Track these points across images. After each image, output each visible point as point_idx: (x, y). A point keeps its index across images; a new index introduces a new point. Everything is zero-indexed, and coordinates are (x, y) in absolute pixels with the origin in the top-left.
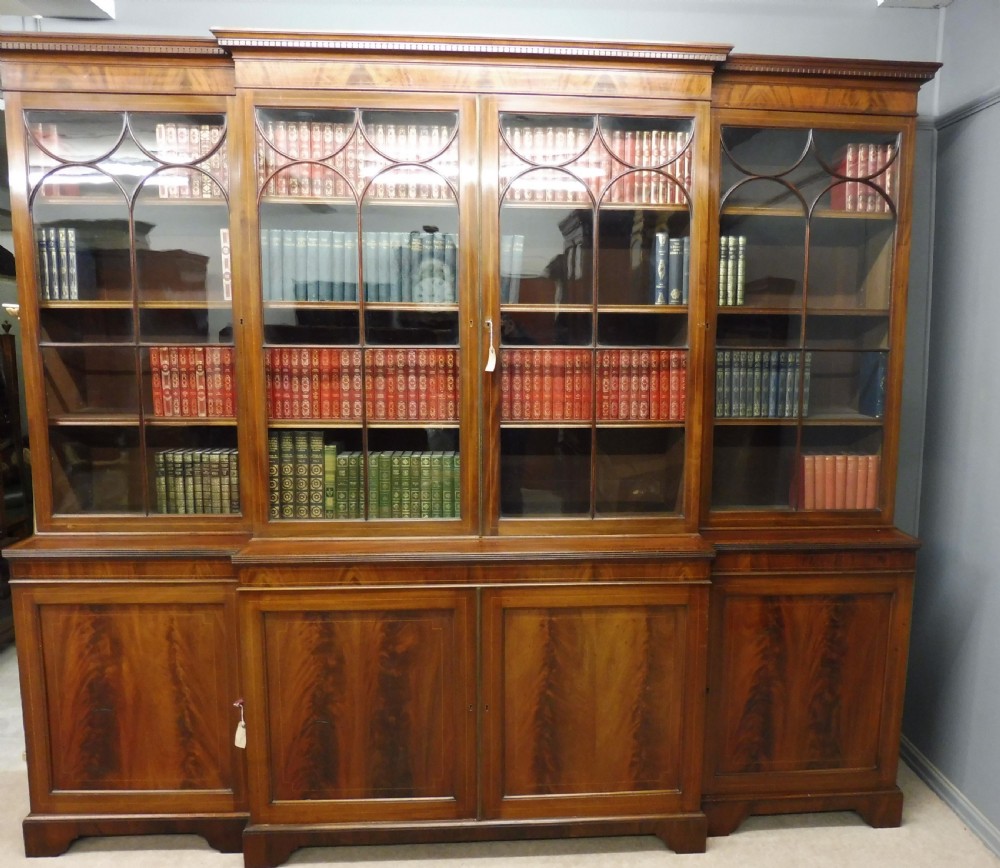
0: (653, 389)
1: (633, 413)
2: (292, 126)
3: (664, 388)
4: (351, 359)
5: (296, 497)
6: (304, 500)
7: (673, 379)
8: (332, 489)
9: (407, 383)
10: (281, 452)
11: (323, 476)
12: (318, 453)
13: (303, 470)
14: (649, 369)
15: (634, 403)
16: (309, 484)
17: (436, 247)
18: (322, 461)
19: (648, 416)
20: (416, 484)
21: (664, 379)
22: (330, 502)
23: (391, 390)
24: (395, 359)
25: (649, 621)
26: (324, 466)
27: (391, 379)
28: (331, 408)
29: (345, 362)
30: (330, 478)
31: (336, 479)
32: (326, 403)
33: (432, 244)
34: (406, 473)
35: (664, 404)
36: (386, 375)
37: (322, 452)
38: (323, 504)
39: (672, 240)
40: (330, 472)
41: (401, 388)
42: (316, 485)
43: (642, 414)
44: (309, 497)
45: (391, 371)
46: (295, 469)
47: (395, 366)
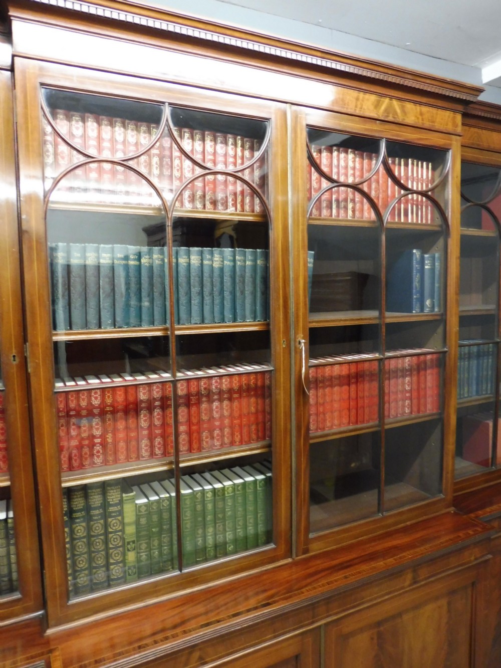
0: (415, 387)
1: (400, 411)
2: (76, 118)
3: (423, 386)
4: (150, 391)
5: (91, 560)
6: (101, 562)
7: (429, 378)
8: (133, 542)
9: (211, 410)
10: (71, 512)
11: (123, 531)
12: (116, 505)
13: (98, 527)
14: (411, 370)
15: (400, 403)
16: (106, 542)
17: (238, 263)
18: (121, 513)
19: (411, 413)
20: (220, 516)
21: (422, 378)
22: (131, 557)
23: (195, 421)
24: (198, 386)
25: (449, 603)
26: (123, 518)
27: (194, 409)
28: (127, 449)
29: (143, 396)
30: (130, 530)
31: (137, 528)
32: (122, 444)
33: (234, 261)
34: (210, 506)
35: (422, 401)
36: (188, 405)
37: (121, 502)
38: (124, 562)
39: (426, 256)
40: (129, 524)
41: (204, 417)
42: (114, 540)
43: (407, 411)
44: (107, 556)
45: (193, 400)
46: (89, 528)
47: (198, 394)
